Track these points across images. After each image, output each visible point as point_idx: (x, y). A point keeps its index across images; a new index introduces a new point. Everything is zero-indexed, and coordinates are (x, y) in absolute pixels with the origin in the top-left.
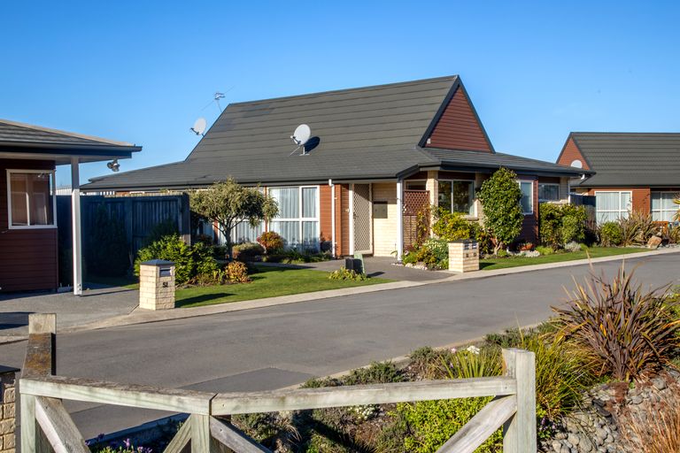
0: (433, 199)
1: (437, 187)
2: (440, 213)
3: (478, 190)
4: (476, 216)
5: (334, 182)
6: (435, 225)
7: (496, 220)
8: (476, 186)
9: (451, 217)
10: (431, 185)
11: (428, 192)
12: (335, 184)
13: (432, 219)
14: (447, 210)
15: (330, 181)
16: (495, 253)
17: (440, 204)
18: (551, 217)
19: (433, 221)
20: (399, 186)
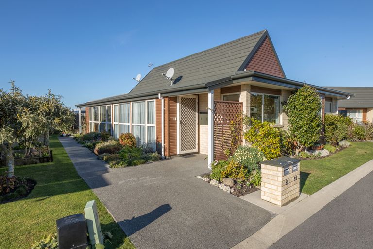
0: (245, 110)
1: (249, 99)
2: (251, 122)
3: (284, 103)
4: (281, 124)
5: (163, 95)
6: (247, 134)
7: (300, 128)
8: (282, 100)
9: (262, 126)
10: (244, 97)
11: (242, 103)
12: (164, 97)
13: (244, 127)
14: (258, 119)
15: (159, 95)
16: (297, 153)
17: (252, 115)
18: (332, 124)
19: (245, 129)
20: (210, 95)
